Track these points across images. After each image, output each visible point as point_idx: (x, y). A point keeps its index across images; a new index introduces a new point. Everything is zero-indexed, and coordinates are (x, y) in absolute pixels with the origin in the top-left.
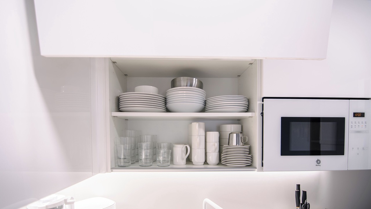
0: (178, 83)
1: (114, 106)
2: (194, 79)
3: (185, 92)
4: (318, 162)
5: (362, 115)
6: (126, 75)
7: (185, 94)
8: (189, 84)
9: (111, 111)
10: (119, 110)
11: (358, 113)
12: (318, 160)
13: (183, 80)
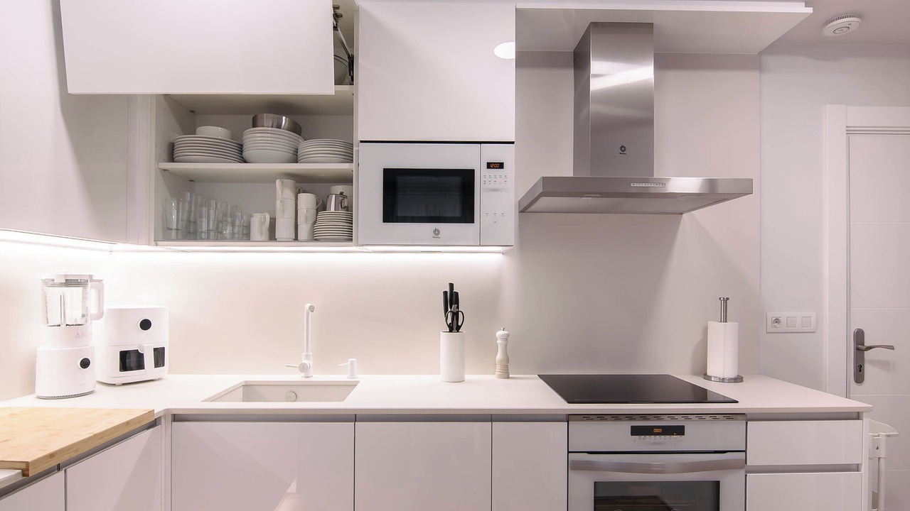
0: (259, 122)
1: (165, 155)
2: (284, 118)
3: (269, 135)
4: (437, 232)
5: (501, 166)
6: (192, 112)
7: (269, 139)
8: (275, 125)
9: (159, 160)
10: (172, 159)
11: (494, 163)
12: (436, 230)
13: (267, 118)
